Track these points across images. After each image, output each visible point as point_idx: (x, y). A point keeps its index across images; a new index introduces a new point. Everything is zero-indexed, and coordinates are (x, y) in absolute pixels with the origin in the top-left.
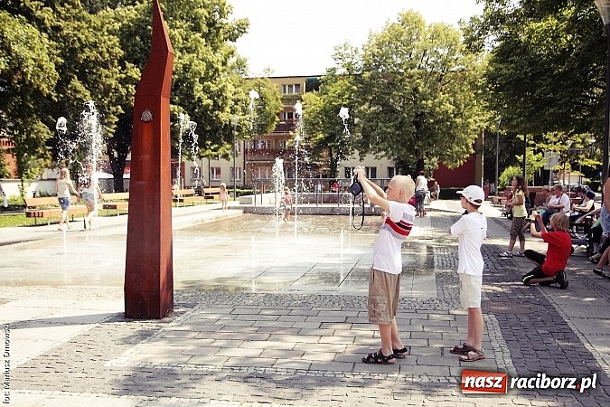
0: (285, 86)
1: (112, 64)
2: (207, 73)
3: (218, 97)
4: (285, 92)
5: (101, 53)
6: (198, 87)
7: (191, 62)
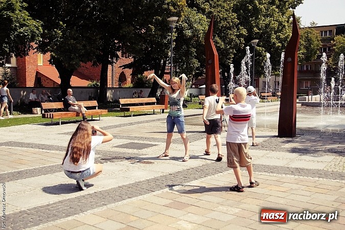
0: (322, 32)
1: (233, 27)
2: (278, 28)
3: (285, 41)
4: (322, 35)
5: (228, 23)
6: (274, 36)
7: (270, 22)
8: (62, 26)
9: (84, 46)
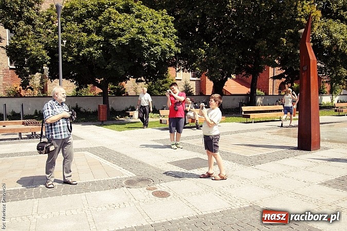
8: (206, 45)
9: (224, 61)
